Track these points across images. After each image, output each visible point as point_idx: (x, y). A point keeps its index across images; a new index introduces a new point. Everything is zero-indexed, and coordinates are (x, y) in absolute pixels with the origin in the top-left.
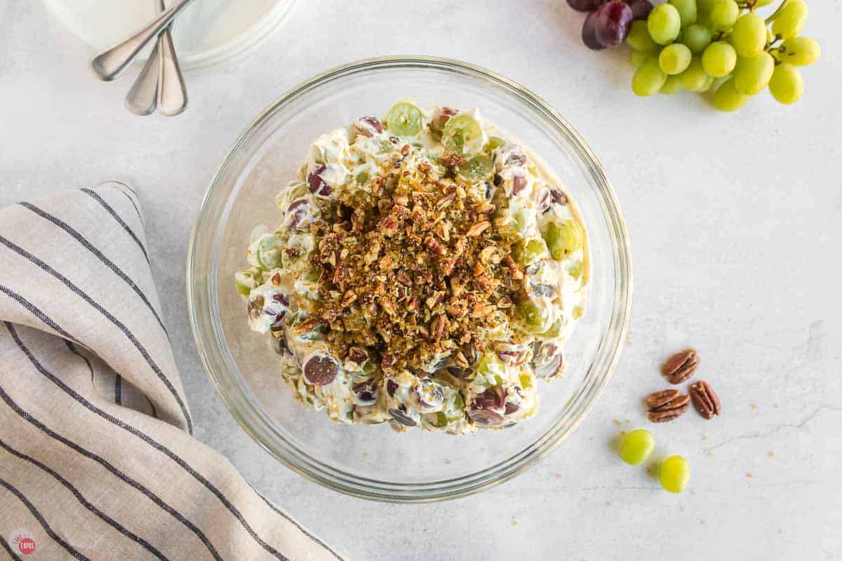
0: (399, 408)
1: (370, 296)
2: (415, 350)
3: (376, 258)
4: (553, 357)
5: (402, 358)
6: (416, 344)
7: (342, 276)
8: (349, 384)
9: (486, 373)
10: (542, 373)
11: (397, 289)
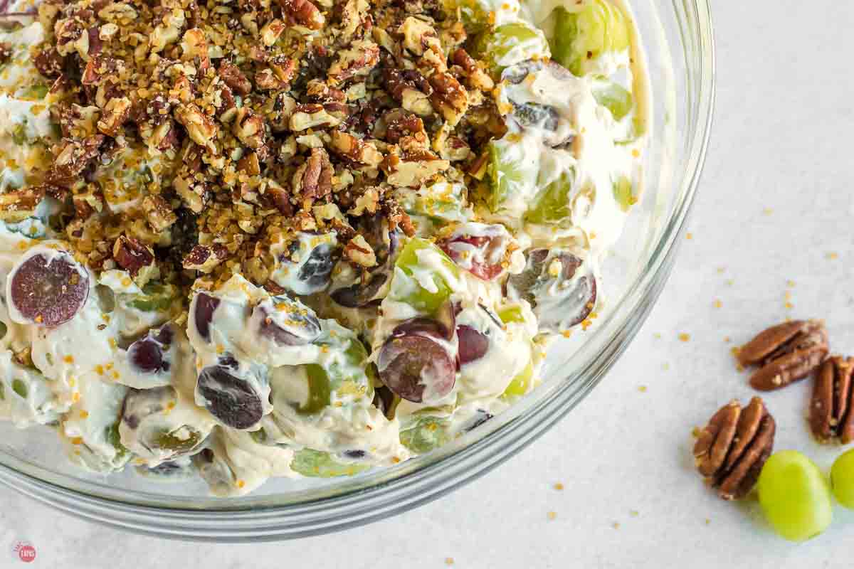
0: (223, 362)
1: (160, 99)
2: (260, 235)
3: (174, 34)
4: (575, 280)
5: (230, 256)
6: (260, 223)
7: (102, 70)
8: (111, 331)
9: (415, 270)
10: (553, 317)
11: (219, 92)
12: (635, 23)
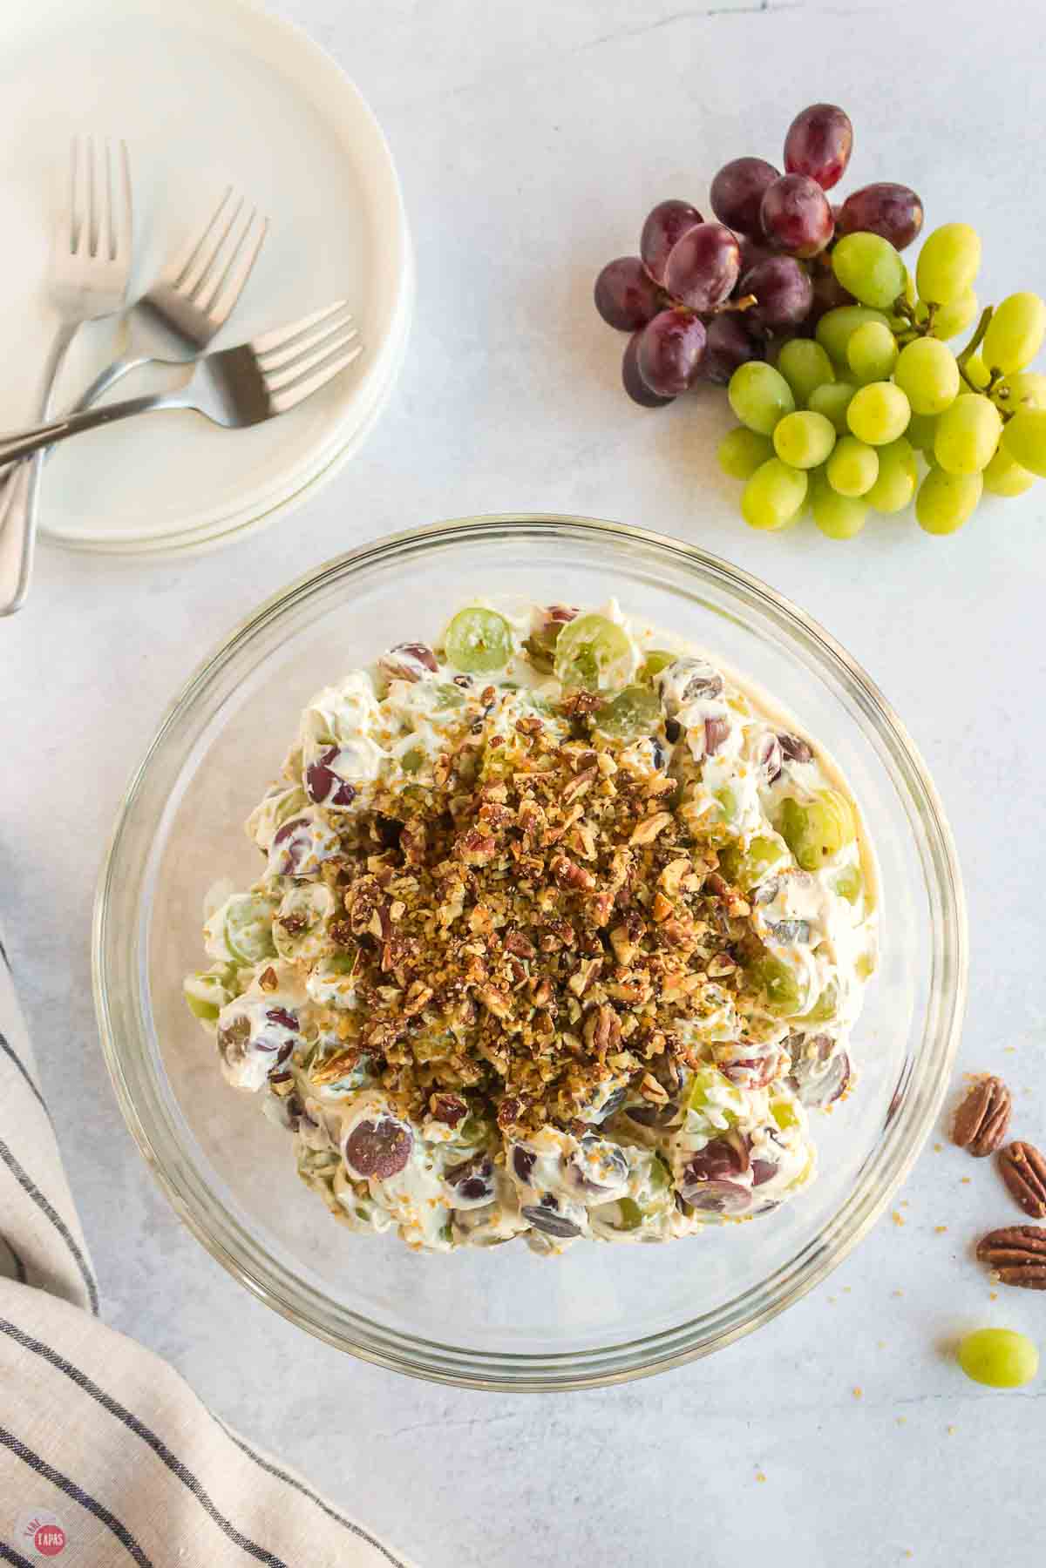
0: (544, 1202)
1: (458, 986)
2: (560, 1083)
3: (459, 911)
4: (831, 1059)
5: (536, 1101)
6: (559, 1072)
7: (399, 955)
8: (438, 1168)
9: (705, 1109)
10: (815, 1096)
11: (510, 966)
12: (859, 807)
